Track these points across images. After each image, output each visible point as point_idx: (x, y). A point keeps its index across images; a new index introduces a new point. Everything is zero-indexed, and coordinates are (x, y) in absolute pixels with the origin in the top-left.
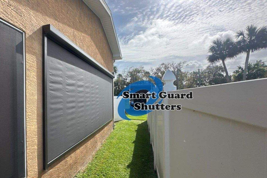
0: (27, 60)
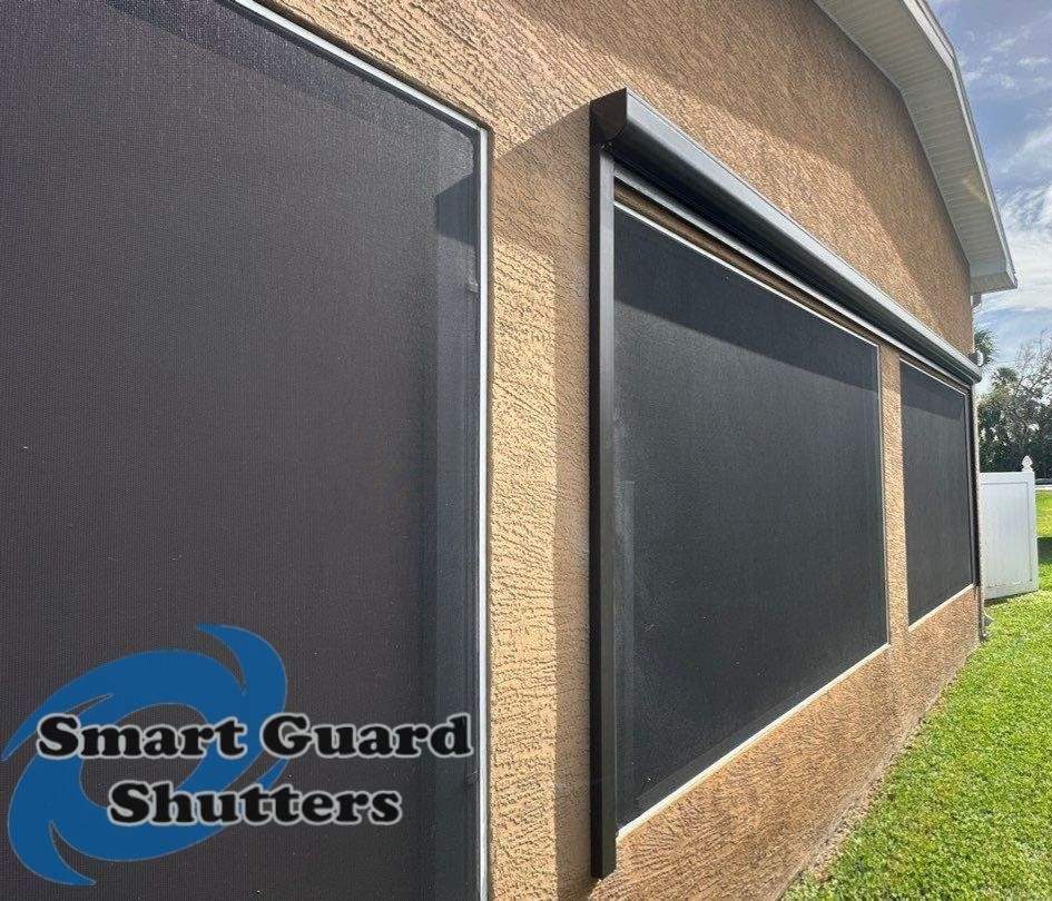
0: (496, 274)
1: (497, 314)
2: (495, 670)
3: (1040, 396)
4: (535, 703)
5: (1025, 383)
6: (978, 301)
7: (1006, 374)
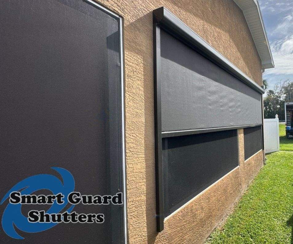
0: (126, 61)
1: (127, 72)
2: (128, 175)
3: (280, 98)
4: (140, 184)
5: (276, 94)
6: (264, 71)
7: (271, 92)
